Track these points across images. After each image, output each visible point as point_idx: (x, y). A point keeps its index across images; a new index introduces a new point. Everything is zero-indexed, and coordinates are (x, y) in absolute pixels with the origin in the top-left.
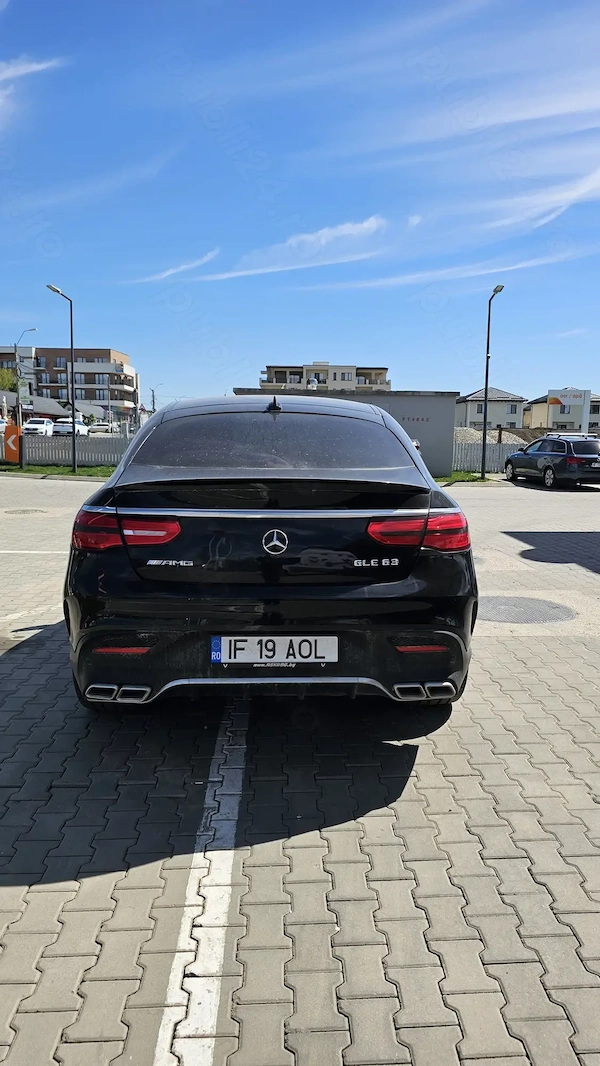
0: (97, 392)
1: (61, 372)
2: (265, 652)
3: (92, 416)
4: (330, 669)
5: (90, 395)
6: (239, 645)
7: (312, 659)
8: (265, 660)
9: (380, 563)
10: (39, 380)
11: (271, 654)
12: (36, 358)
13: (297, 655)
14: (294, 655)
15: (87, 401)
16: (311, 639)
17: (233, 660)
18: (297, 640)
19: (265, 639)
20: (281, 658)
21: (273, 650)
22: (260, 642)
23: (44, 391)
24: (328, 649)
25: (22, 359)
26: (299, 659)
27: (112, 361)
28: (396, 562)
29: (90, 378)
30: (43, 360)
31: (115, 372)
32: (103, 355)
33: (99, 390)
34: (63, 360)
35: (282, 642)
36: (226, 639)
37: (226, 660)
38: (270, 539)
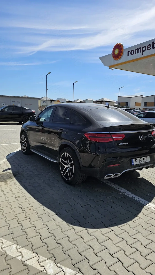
6: (136, 160)
7: (147, 162)
8: (140, 163)
11: (141, 161)
16: (146, 157)
17: (136, 164)
18: (144, 158)
19: (140, 158)
24: (148, 159)
26: (145, 162)
35: (142, 158)
36: (134, 160)
37: (134, 164)
38: (140, 137)
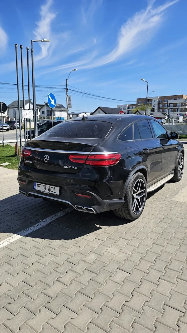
0: (177, 109)
1: (166, 104)
2: (44, 189)
3: (173, 117)
4: (56, 196)
5: (174, 110)
6: (39, 185)
7: (53, 193)
8: (43, 191)
9: (71, 167)
10: (159, 107)
11: (45, 189)
12: (159, 100)
13: (50, 191)
14: (49, 190)
15: (173, 113)
16: (54, 187)
17: (37, 189)
18: (51, 186)
19: (44, 185)
20: (47, 191)
21: (45, 188)
22: (43, 186)
23: (160, 110)
24: (57, 191)
25: (154, 101)
26: (50, 192)
27: (183, 99)
28: (76, 168)
29: (175, 105)
30: (161, 100)
31: (183, 102)
32: (181, 97)
33: (178, 108)
34: (167, 100)
35: (47, 186)
36: (37, 183)
37: (36, 189)
38: (45, 158)
